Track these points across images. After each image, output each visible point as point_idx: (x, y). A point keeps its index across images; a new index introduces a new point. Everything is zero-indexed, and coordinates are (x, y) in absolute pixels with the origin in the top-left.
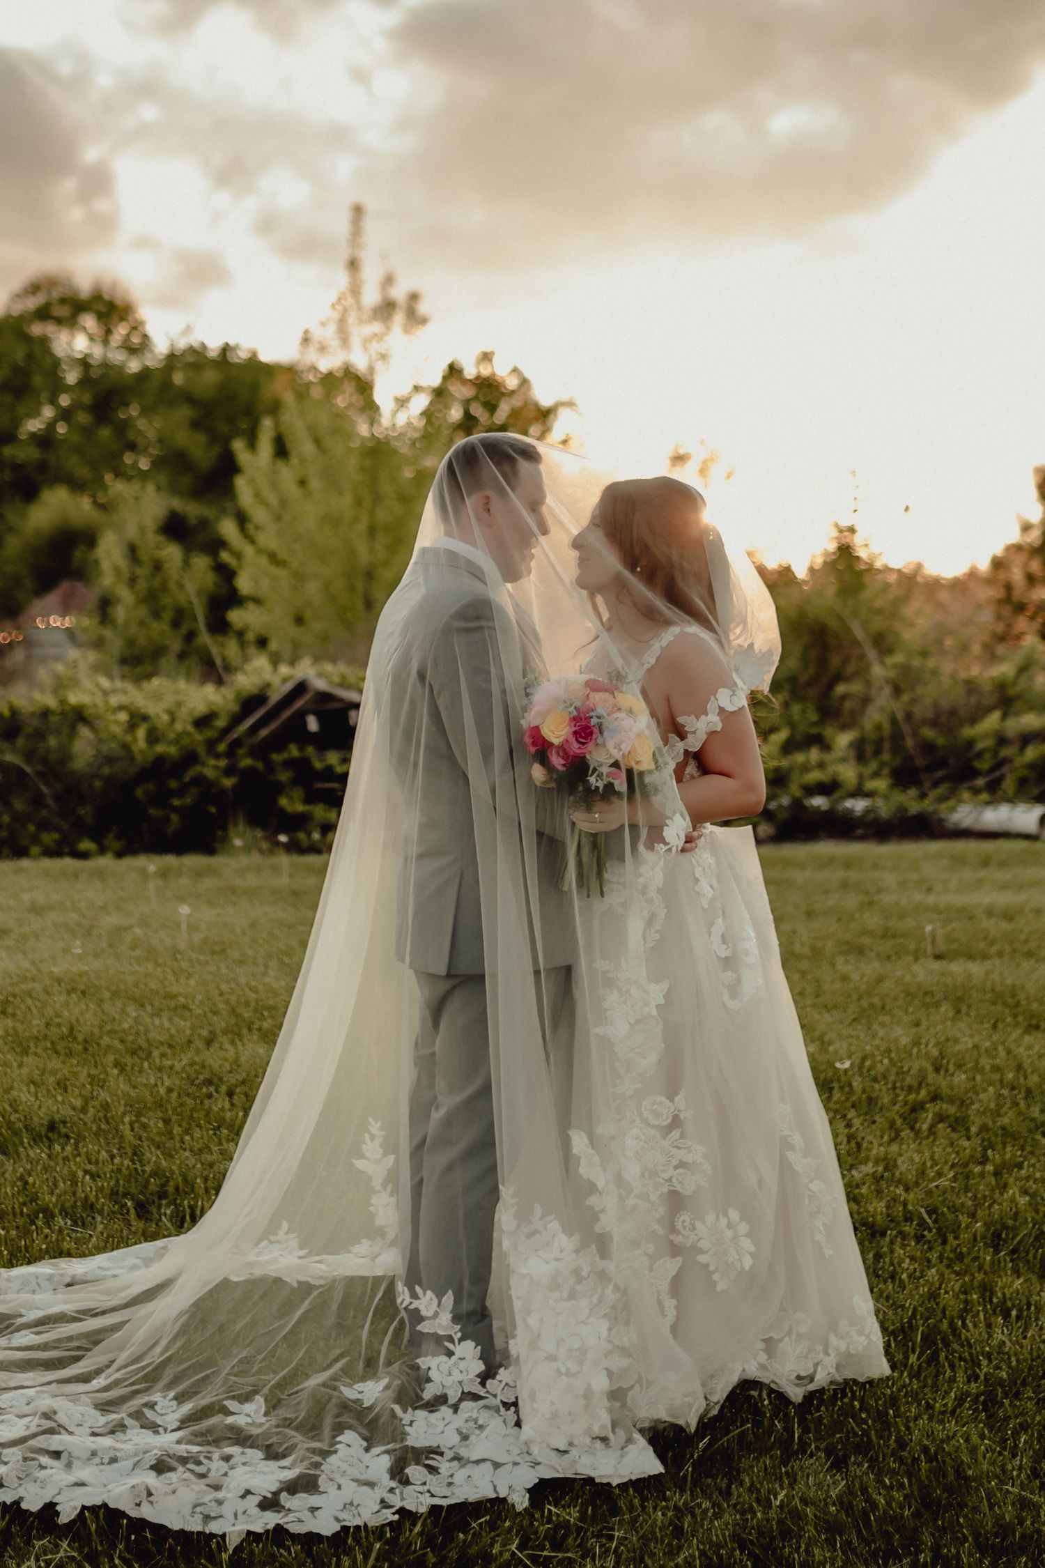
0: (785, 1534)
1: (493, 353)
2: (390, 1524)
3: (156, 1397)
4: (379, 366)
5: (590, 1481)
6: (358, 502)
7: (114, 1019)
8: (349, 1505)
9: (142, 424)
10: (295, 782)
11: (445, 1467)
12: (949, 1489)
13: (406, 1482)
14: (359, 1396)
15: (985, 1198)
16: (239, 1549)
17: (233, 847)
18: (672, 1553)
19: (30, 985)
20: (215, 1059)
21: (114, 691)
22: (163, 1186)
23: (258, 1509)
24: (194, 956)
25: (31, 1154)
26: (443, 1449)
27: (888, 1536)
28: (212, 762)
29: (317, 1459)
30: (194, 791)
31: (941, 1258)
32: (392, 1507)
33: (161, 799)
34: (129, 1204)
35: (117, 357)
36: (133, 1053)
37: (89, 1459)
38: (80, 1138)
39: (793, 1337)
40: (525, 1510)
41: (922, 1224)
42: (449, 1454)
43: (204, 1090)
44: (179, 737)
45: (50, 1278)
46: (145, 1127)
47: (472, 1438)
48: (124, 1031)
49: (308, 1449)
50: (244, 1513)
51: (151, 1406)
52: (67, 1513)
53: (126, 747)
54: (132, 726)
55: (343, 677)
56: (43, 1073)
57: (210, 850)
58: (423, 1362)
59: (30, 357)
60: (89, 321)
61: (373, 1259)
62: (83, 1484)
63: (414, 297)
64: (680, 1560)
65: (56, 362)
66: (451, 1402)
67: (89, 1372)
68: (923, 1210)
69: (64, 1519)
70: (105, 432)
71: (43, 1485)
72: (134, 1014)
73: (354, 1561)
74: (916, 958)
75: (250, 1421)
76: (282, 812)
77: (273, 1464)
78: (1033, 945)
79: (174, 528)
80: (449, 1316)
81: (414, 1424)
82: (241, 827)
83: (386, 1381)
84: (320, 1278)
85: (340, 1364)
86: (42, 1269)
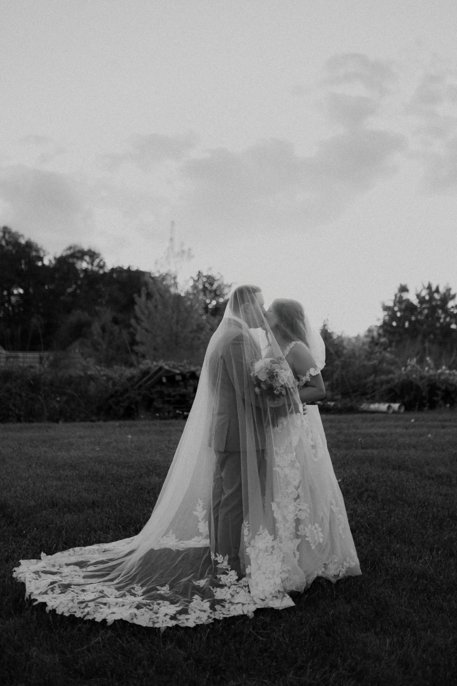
2: (212, 623)
3: (135, 586)
4: (179, 271)
5: (272, 609)
6: (173, 312)
7: (110, 470)
8: (198, 618)
10: (159, 398)
11: (227, 605)
13: (215, 610)
14: (199, 584)
16: (165, 632)
17: (141, 418)
19: (83, 460)
20: (143, 482)
22: (130, 521)
23: (170, 620)
24: (133, 451)
25: (88, 512)
26: (226, 600)
28: (133, 392)
29: (187, 604)
30: (127, 401)
32: (211, 618)
34: (120, 526)
36: (117, 480)
37: (115, 605)
38: (103, 506)
39: (333, 563)
42: (228, 601)
44: (122, 384)
45: (98, 550)
46: (123, 503)
47: (235, 596)
49: (184, 601)
50: (165, 621)
51: (133, 588)
52: (110, 622)
53: (106, 387)
54: (107, 381)
55: (174, 365)
56: (89, 487)
57: (133, 419)
58: (219, 576)
61: (199, 542)
62: (114, 613)
63: (190, 250)
66: (227, 586)
67: (113, 578)
69: (109, 624)
71: (102, 613)
72: (116, 469)
73: (201, 635)
74: (356, 449)
75: (164, 592)
76: (156, 407)
77: (173, 606)
78: (392, 444)
79: (115, 321)
80: (227, 563)
81: (217, 593)
82: (143, 412)
83: (207, 579)
84: (182, 548)
85: (192, 575)
86: (95, 547)
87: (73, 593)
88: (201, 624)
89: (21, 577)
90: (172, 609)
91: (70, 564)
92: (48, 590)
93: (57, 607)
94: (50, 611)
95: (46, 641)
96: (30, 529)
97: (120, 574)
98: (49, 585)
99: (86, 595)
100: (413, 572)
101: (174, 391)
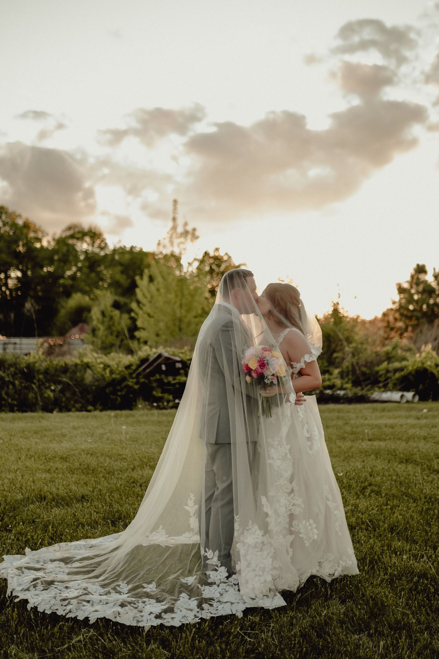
0: (326, 624)
1: (219, 248)
2: (198, 623)
3: (120, 583)
4: (183, 252)
5: (262, 608)
6: (176, 296)
7: (102, 463)
8: (184, 617)
9: (105, 272)
10: (158, 386)
11: (215, 604)
12: (379, 609)
13: (202, 609)
14: (187, 582)
15: (388, 517)
16: (149, 631)
17: (138, 408)
18: (289, 631)
19: (74, 452)
20: (135, 475)
21: (99, 358)
22: (119, 516)
23: (154, 618)
24: (127, 442)
25: (77, 506)
26: (214, 598)
27: (360, 625)
28: (131, 380)
29: (173, 602)
30: (125, 390)
31: (374, 536)
32: (198, 617)
33: (114, 392)
34: (109, 521)
35: (97, 250)
36: (109, 473)
37: (99, 603)
38: (92, 500)
39: (328, 561)
40: (242, 618)
41: (368, 525)
42: (216, 600)
43: (132, 485)
44: (120, 372)
45: (84, 545)
46: (113, 497)
47: (224, 595)
48: (105, 466)
49: (170, 599)
50: (150, 619)
51: (119, 586)
52: (92, 621)
53: (103, 376)
54: (104, 369)
55: (174, 352)
56: (79, 480)
57: (131, 409)
58: (208, 573)
59: (68, 251)
60: (87, 239)
61: (189, 538)
62: (97, 611)
63: (194, 230)
64: (293, 633)
65: (77, 251)
67: (98, 575)
68: (368, 521)
69: (91, 622)
70: (93, 275)
71: (84, 611)
72: (109, 461)
73: (187, 635)
74: (363, 441)
75: (151, 590)
76: (154, 396)
77: (159, 604)
78: (400, 436)
79: (116, 305)
80: (217, 558)
81: (205, 590)
82: (141, 401)
83: (195, 576)
84: (172, 544)
85: (180, 572)
86: (82, 542)
87: (55, 589)
88: (187, 624)
89: (3, 573)
90: (158, 608)
91: (55, 560)
92: (30, 586)
93: (38, 605)
94: (32, 608)
95: (27, 639)
96: (16, 523)
97: (106, 570)
98: (31, 582)
99: (70, 593)
100: (413, 571)
101: (174, 379)
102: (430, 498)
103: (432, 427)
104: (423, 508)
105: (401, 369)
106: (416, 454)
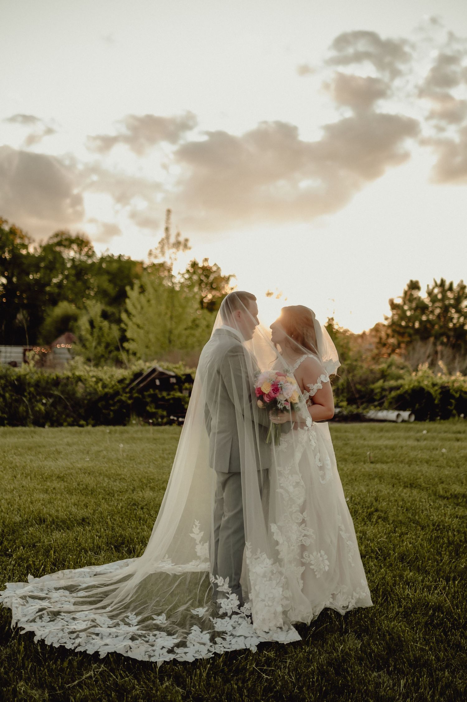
0: (344, 660)
3: (129, 614)
5: (277, 642)
6: (167, 308)
7: (101, 483)
8: (197, 652)
9: (92, 280)
10: (152, 402)
11: (228, 638)
13: (215, 643)
14: (198, 613)
15: (397, 545)
17: (132, 423)
18: (307, 667)
19: (71, 471)
20: (135, 497)
21: (91, 371)
22: (123, 540)
23: (167, 653)
24: (125, 461)
25: (78, 529)
26: (227, 632)
28: (124, 395)
29: (185, 635)
30: (118, 404)
31: (385, 565)
32: (211, 652)
33: (107, 407)
34: (112, 547)
35: (84, 258)
36: (108, 495)
37: (108, 636)
38: (94, 523)
39: (341, 593)
41: (377, 553)
42: (229, 634)
43: (133, 507)
44: (113, 386)
45: (88, 573)
46: (115, 520)
47: (237, 628)
48: (104, 487)
49: (183, 632)
50: (163, 654)
51: (127, 617)
52: (103, 655)
53: (95, 390)
54: (97, 383)
55: (168, 367)
56: (79, 501)
57: (124, 424)
58: (219, 601)
61: (197, 566)
62: (107, 645)
63: (187, 240)
64: (310, 670)
65: (64, 259)
66: (229, 615)
67: (105, 606)
68: (377, 549)
69: (102, 657)
70: (80, 283)
71: (94, 645)
72: (107, 481)
73: (201, 671)
74: (365, 463)
75: (161, 622)
76: (148, 412)
77: (170, 638)
79: (105, 315)
80: (228, 585)
81: (217, 623)
82: (134, 417)
83: (206, 608)
84: (179, 572)
85: (190, 602)
86: (86, 569)
87: (62, 621)
88: (201, 659)
89: (6, 602)
90: (170, 642)
91: (59, 589)
92: (36, 617)
93: (45, 638)
94: (39, 641)
95: (35, 674)
96: (16, 548)
97: (113, 602)
98: (37, 613)
99: (77, 625)
100: (428, 604)
101: (168, 395)
102: (438, 526)
103: (433, 449)
104: (432, 536)
105: (398, 388)
106: (420, 478)
